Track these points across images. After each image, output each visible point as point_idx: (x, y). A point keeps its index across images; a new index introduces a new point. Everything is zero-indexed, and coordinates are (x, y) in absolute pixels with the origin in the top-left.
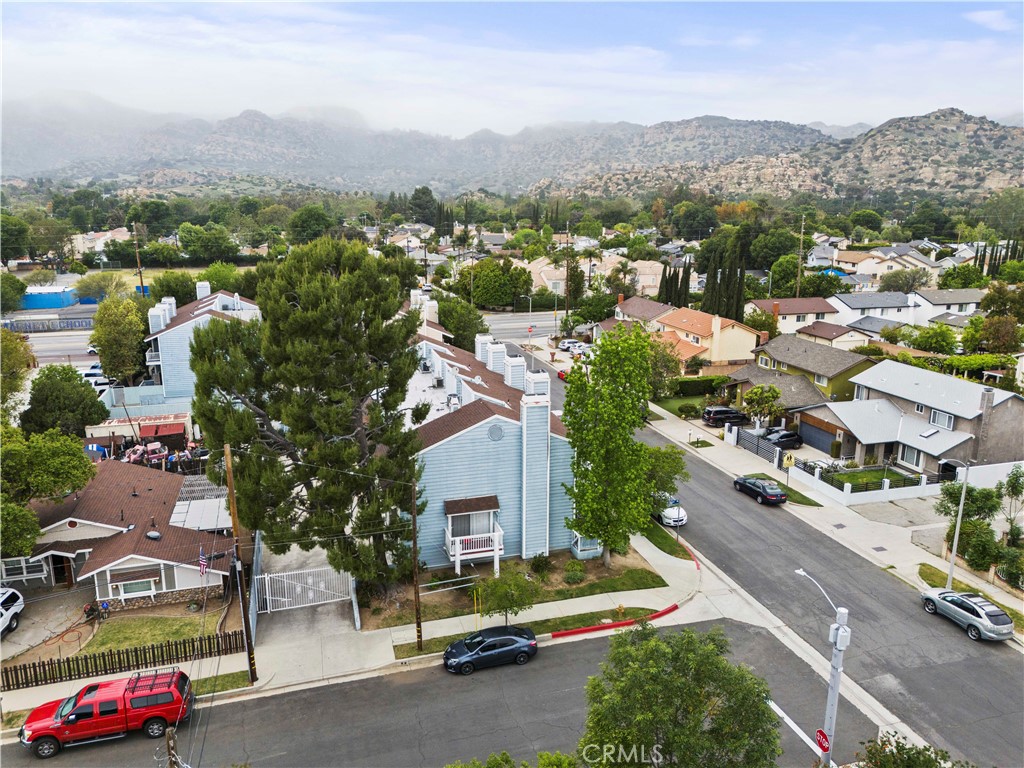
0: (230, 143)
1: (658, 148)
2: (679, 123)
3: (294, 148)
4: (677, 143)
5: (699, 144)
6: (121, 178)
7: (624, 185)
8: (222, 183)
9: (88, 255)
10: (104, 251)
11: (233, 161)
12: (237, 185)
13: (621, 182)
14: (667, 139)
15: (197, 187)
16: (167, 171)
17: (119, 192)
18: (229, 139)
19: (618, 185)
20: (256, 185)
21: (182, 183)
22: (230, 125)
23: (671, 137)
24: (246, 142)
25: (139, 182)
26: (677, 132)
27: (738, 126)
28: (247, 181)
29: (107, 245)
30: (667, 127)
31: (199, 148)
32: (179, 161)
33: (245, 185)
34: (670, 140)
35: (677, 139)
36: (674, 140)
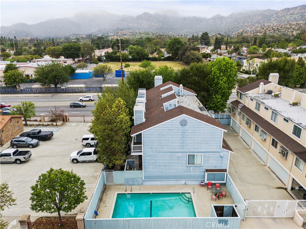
0: (139, 23)
1: (283, 18)
2: (292, 8)
3: (157, 23)
4: (291, 15)
5: (300, 16)
6: (110, 34)
7: (273, 31)
8: (137, 34)
9: (99, 57)
10: (104, 56)
11: (140, 28)
12: (141, 35)
13: (271, 30)
14: (287, 14)
15: (130, 36)
16: (122, 31)
17: (109, 38)
18: (139, 21)
19: (270, 31)
20: (147, 35)
21: (126, 35)
22: (139, 17)
23: (289, 13)
24: (144, 22)
25: (114, 35)
26: (291, 12)
28: (144, 34)
29: (105, 53)
30: (287, 10)
31: (131, 24)
32: (125, 29)
33: (143, 35)
34: (288, 15)
35: (291, 14)
36: (290, 15)
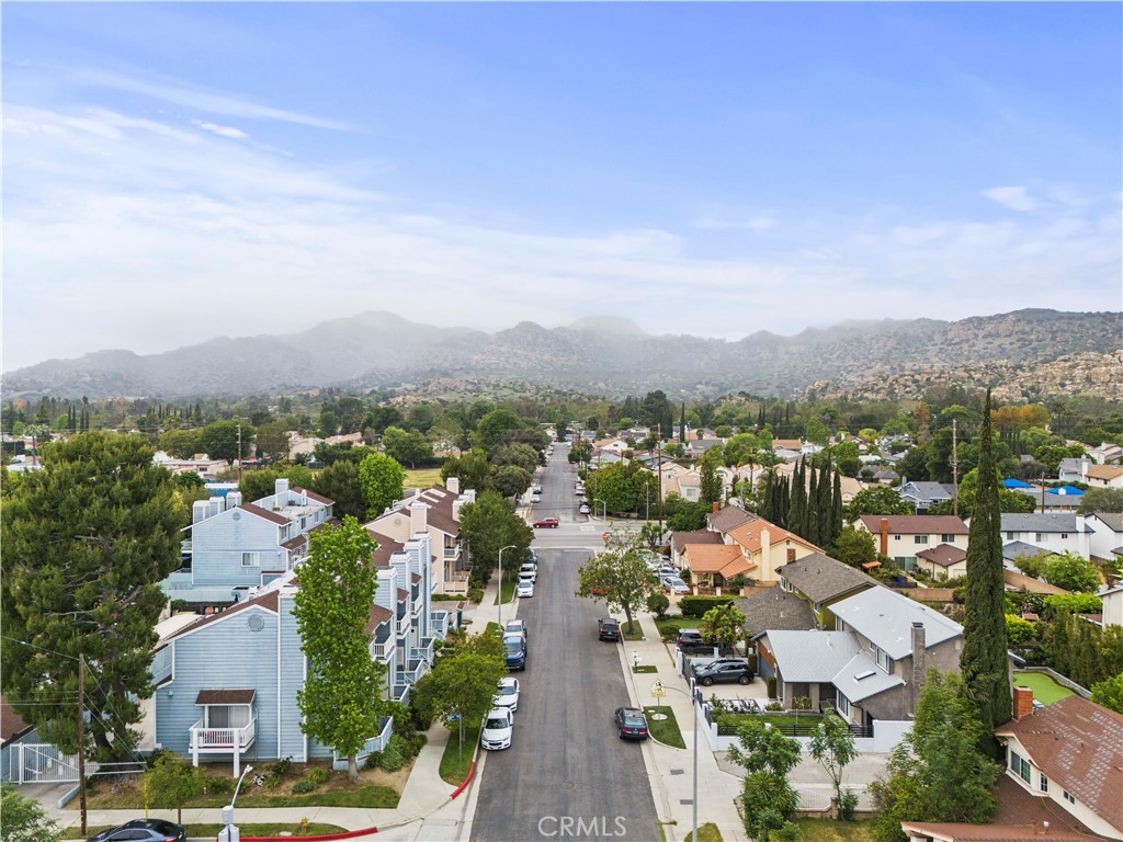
0: (503, 353)
1: (965, 346)
2: (990, 318)
3: (563, 356)
4: (989, 340)
5: (1018, 341)
7: (913, 386)
8: (486, 389)
9: (301, 455)
11: (504, 369)
12: (499, 392)
13: (909, 383)
14: (976, 336)
15: (463, 394)
16: (442, 380)
18: (503, 349)
19: (906, 386)
20: (516, 391)
21: (451, 391)
22: (506, 336)
23: (981, 333)
24: (518, 351)
25: (416, 390)
26: (989, 328)
27: (1070, 318)
28: (509, 388)
29: (317, 447)
30: (977, 322)
31: (475, 358)
32: (456, 370)
33: (506, 392)
34: (980, 336)
35: (989, 335)
36: (985, 337)
